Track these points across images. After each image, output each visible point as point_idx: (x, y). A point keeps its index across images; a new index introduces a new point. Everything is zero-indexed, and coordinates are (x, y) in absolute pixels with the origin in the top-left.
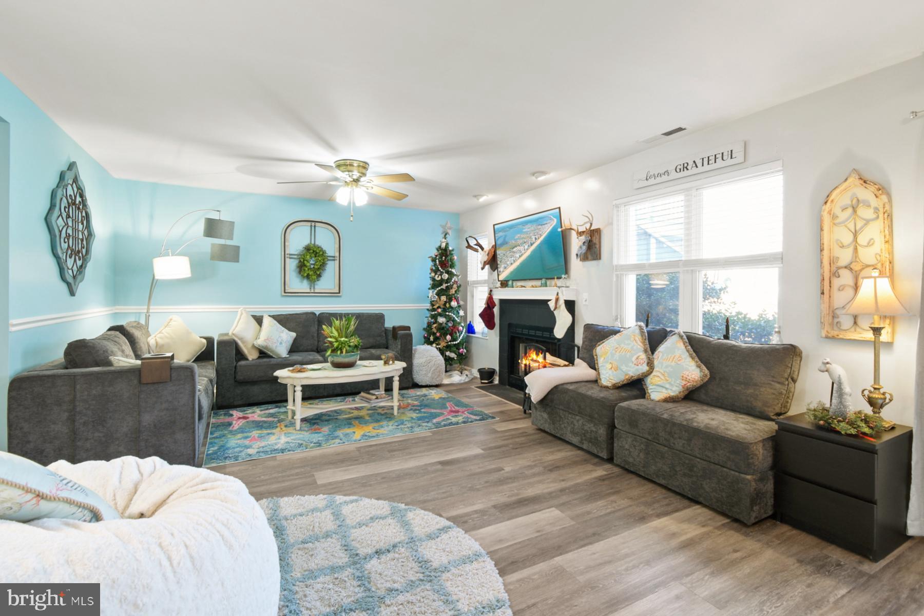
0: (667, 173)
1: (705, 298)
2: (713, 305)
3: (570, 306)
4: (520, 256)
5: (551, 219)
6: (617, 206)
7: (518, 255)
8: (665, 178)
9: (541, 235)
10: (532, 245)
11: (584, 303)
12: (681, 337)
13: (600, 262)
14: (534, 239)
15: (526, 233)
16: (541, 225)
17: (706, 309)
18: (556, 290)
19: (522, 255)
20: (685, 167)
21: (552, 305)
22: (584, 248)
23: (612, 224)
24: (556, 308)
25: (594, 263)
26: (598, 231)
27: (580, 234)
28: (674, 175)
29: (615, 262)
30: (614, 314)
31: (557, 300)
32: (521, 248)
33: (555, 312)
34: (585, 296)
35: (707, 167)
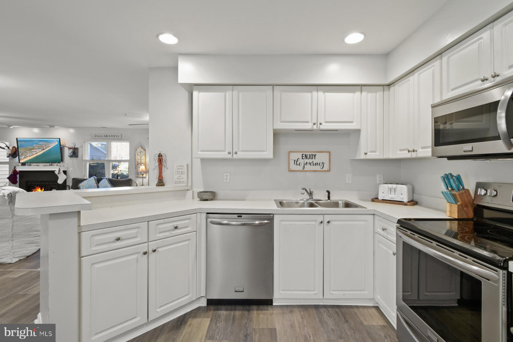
0: (101, 136)
1: (112, 169)
2: (115, 171)
3: (65, 172)
4: (36, 153)
5: (55, 142)
6: (85, 142)
7: (35, 153)
8: (101, 137)
9: (49, 147)
10: (43, 150)
11: (71, 171)
12: (107, 179)
13: (78, 158)
14: (45, 148)
15: (41, 145)
16: (50, 143)
17: (112, 172)
18: (58, 167)
19: (37, 153)
20: (107, 136)
21: (57, 172)
22: (72, 154)
23: (82, 147)
24: (59, 173)
25: (75, 158)
26: (77, 148)
27: (70, 148)
28: (103, 137)
29: (84, 159)
30: (83, 175)
31: (59, 171)
32: (37, 150)
33: (58, 175)
34: (71, 169)
35: (112, 138)
